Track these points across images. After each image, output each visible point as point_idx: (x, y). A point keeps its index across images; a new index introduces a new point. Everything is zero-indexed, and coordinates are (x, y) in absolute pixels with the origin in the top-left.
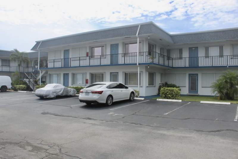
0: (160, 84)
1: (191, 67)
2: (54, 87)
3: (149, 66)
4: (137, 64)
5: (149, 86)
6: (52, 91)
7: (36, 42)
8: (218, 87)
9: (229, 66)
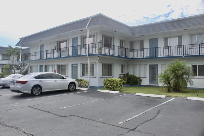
0: (120, 74)
1: (151, 58)
2: (13, 78)
3: (99, 57)
4: (86, 55)
5: (103, 77)
6: (9, 81)
7: (20, 39)
8: (166, 77)
9: (185, 56)
